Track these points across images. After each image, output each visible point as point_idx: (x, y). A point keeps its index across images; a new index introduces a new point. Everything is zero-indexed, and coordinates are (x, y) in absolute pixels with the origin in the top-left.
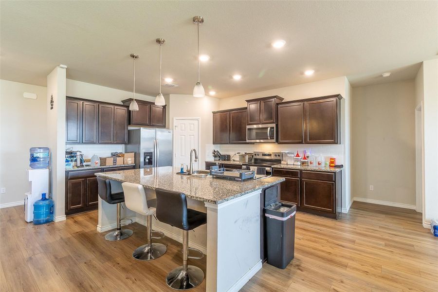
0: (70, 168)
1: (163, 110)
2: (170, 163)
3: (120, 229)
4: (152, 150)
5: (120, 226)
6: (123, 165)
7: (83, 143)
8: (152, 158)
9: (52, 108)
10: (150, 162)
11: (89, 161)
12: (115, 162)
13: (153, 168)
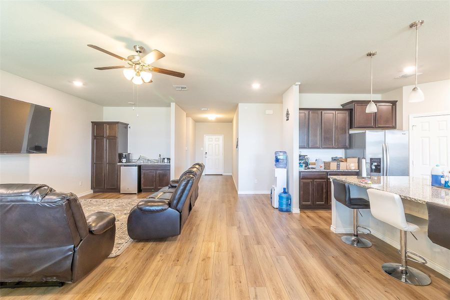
0: (302, 169)
1: (392, 108)
2: (405, 172)
3: (357, 236)
4: (380, 156)
5: (357, 233)
6: (347, 171)
7: (309, 148)
8: (380, 166)
9: (287, 120)
10: (378, 170)
11: (314, 164)
12: (338, 166)
13: (382, 177)
